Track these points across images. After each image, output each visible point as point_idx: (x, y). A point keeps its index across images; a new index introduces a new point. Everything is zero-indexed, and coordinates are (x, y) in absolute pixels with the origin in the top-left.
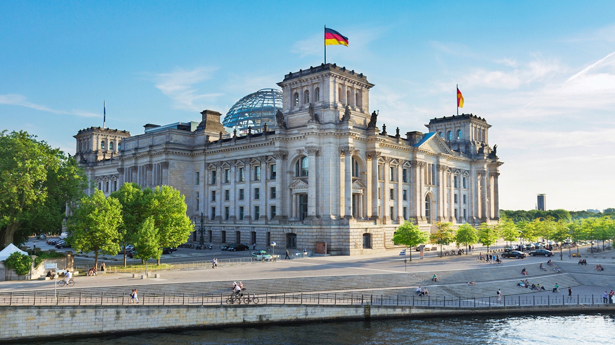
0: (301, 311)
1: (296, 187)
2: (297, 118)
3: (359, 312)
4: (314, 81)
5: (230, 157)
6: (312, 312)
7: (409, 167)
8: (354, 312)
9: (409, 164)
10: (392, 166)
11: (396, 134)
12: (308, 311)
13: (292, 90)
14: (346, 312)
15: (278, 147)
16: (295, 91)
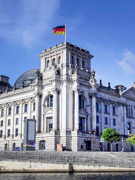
0: (27, 165)
1: (46, 113)
2: (48, 73)
3: (65, 167)
4: (58, 53)
5: (12, 100)
6: (34, 166)
7: (117, 105)
8: (62, 167)
9: (117, 104)
10: (106, 104)
11: (108, 86)
12: (32, 165)
13: (46, 59)
14: (57, 167)
15: (36, 90)
16: (47, 59)
